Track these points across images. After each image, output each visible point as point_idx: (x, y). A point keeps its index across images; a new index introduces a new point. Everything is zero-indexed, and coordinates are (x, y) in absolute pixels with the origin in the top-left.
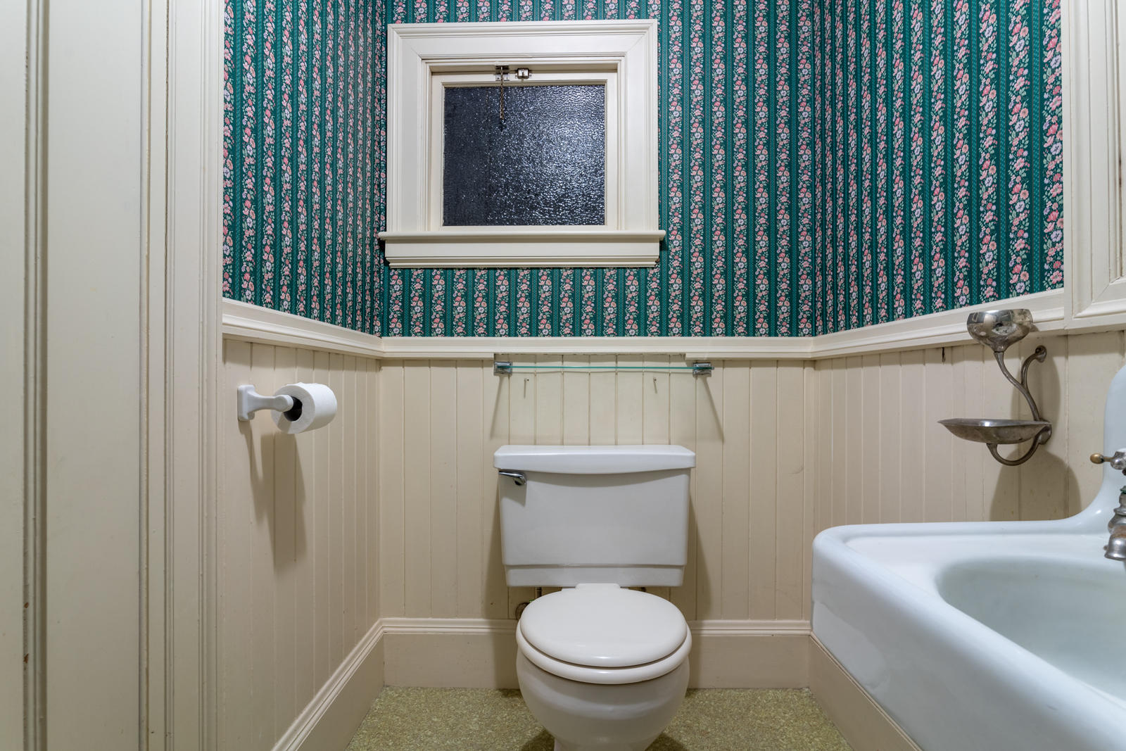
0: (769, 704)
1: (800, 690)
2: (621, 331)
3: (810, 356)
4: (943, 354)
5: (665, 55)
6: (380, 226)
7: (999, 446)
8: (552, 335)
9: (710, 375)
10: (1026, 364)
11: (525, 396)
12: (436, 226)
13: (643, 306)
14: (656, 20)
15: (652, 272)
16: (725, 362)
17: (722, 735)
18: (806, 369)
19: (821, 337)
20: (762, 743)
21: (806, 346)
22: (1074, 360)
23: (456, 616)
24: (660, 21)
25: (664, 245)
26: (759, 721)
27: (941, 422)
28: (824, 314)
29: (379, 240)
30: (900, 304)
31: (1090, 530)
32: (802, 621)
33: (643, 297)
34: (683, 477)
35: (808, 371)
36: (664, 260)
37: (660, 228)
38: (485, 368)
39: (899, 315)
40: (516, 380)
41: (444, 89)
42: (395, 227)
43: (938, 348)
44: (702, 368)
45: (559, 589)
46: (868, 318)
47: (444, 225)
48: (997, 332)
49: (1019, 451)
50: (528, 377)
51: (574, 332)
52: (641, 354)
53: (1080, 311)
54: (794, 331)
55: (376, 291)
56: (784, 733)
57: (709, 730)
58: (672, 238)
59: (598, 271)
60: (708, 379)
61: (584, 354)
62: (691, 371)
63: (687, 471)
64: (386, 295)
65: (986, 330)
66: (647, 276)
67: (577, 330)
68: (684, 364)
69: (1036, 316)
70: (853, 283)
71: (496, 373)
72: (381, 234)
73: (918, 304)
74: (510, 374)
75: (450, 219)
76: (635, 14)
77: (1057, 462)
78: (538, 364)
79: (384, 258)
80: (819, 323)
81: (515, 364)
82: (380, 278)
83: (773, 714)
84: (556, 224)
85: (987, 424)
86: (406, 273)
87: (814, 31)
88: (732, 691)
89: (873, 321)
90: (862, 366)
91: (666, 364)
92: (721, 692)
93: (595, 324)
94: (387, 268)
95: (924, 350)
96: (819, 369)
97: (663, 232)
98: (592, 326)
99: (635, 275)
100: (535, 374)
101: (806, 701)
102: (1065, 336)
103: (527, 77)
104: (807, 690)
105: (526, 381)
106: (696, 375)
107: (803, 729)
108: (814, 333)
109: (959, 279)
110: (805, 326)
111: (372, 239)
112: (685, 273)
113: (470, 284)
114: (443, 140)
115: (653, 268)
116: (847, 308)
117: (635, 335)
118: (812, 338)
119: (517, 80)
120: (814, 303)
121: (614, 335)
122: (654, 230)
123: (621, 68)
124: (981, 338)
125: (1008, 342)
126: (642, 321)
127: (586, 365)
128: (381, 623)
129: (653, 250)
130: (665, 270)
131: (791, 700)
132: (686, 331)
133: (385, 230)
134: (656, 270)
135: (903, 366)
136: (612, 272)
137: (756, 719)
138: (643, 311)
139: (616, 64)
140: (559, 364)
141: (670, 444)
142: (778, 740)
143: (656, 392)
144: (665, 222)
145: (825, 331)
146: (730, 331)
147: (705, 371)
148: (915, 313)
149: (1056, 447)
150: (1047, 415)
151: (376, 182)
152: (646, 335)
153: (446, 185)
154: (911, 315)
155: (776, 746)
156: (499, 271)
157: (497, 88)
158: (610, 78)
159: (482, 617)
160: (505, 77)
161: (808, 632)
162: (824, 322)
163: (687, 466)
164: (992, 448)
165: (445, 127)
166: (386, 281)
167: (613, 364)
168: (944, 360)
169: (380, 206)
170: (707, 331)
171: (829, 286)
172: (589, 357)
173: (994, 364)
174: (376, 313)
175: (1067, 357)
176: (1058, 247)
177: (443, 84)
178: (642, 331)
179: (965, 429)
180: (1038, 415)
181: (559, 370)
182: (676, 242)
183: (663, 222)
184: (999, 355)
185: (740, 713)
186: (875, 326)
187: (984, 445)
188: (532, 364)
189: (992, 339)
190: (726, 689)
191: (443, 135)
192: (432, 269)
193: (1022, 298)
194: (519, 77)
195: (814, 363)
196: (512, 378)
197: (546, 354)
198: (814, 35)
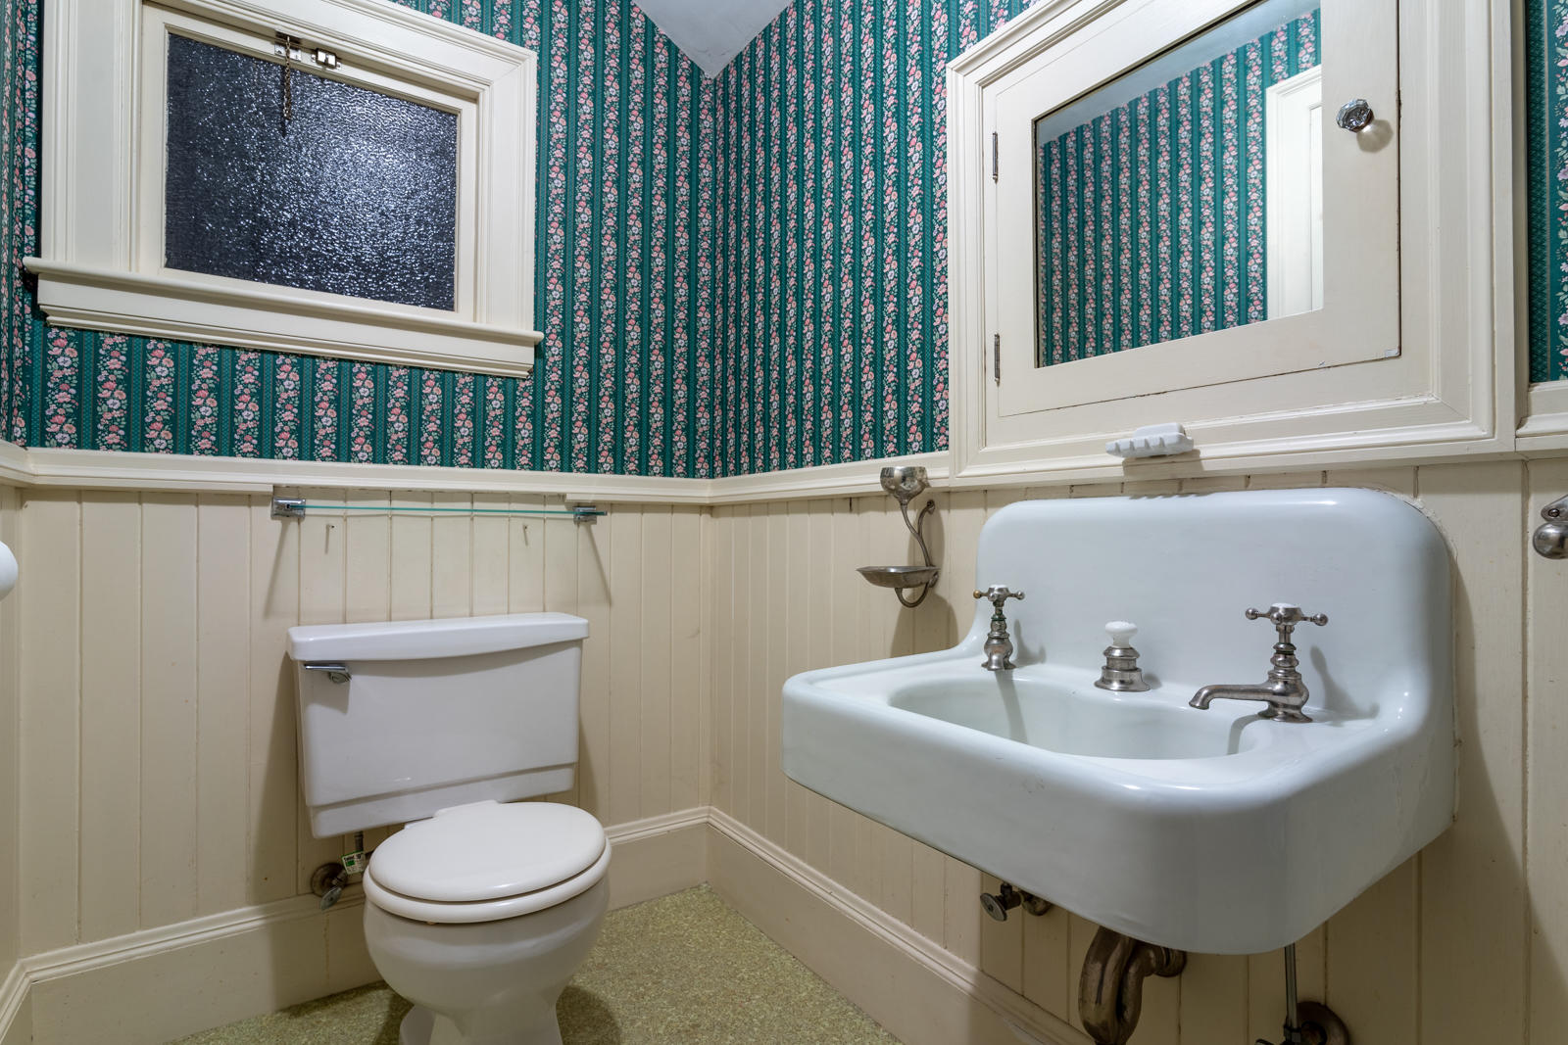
0: (668, 913)
1: (698, 887)
2: (478, 461)
3: (707, 502)
4: (850, 504)
5: (545, 102)
6: (23, 245)
7: (904, 590)
8: (374, 461)
9: (595, 522)
10: (921, 515)
11: (326, 551)
12: (150, 265)
13: (509, 429)
14: (536, 53)
15: (522, 385)
16: (615, 507)
17: (623, 960)
18: (703, 516)
19: (720, 480)
20: (669, 955)
21: (703, 490)
22: (955, 513)
23: (195, 915)
24: (540, 55)
25: (540, 350)
26: (661, 933)
27: (858, 570)
28: (724, 454)
29: (22, 269)
30: (808, 450)
31: (972, 654)
32: (700, 808)
33: (510, 416)
34: (573, 652)
35: (705, 518)
36: (540, 371)
37: (535, 329)
38: (253, 508)
39: (808, 463)
40: (313, 526)
41: (167, 36)
42: (57, 253)
43: (846, 498)
44: (587, 513)
45: (400, 827)
46: (775, 462)
47: (167, 266)
48: (904, 487)
49: (913, 595)
50: (332, 521)
51: (409, 459)
52: (507, 493)
53: (960, 472)
54: (691, 472)
55: (18, 363)
56: (690, 936)
57: (607, 961)
58: (550, 343)
59: (446, 377)
60: (593, 527)
61: (424, 491)
62: (572, 516)
63: (577, 643)
64: (38, 372)
65: (896, 484)
66: (515, 389)
67: (414, 456)
68: (563, 508)
69: (930, 473)
70: (759, 423)
71: (275, 516)
72: (29, 261)
73: (827, 453)
74: (300, 519)
75: (178, 257)
76: (506, 35)
77: (941, 602)
78: (350, 504)
79: (35, 305)
80: (718, 464)
81: (309, 502)
82: (23, 340)
83: (674, 921)
84: (378, 299)
85: (893, 570)
86: (86, 339)
87: (715, 130)
88: (625, 911)
89: (780, 466)
90: (768, 514)
91: (540, 508)
92: (611, 916)
93: (441, 449)
94: (39, 324)
95: (832, 500)
96: (718, 516)
97: (540, 335)
98: (436, 452)
99: (499, 387)
100: (345, 518)
101: (706, 897)
102: (948, 492)
103: (332, 67)
104: (705, 885)
105: (329, 527)
106: (578, 522)
107: (709, 926)
108: (711, 475)
109: (865, 432)
110: (702, 466)
111: (11, 266)
112: (566, 390)
113: (227, 371)
114: (166, 121)
115: (524, 380)
116: (751, 449)
117: (499, 467)
118: (710, 481)
119: (315, 65)
120: (712, 440)
121: (469, 466)
122: (527, 329)
123: (484, 98)
124: (891, 491)
125: (910, 496)
126: (509, 449)
127: (427, 505)
128: (23, 968)
129: (527, 356)
130: (539, 384)
131: (691, 901)
132: (566, 466)
133: (38, 253)
134: (528, 383)
135: (812, 516)
136: (468, 379)
137: (658, 931)
138: (510, 436)
139: (478, 94)
140: (385, 503)
141: (544, 611)
142: (684, 946)
143: (527, 543)
144: (541, 320)
145: (725, 474)
146: (619, 468)
147: (589, 518)
148: (823, 462)
149: (941, 590)
150: (935, 562)
151: (17, 162)
152: (514, 467)
153: (172, 200)
154: (820, 464)
155: (684, 952)
156: (282, 357)
157: (276, 65)
158: (466, 109)
159: (249, 904)
160: (293, 55)
161: (705, 819)
162: (724, 462)
163: (579, 637)
164: (899, 592)
165: (169, 101)
166: (38, 347)
167: (467, 505)
168: (851, 510)
169: (23, 208)
170: (592, 467)
171: (730, 424)
172: (432, 495)
173: (899, 514)
174: (16, 402)
175: (986, 510)
176: (944, 414)
177: (167, 26)
178: (509, 462)
179: (877, 576)
180: (929, 563)
181: (386, 512)
182: (555, 349)
183: (540, 323)
184: (903, 507)
185: (638, 932)
186: (782, 472)
187: (892, 590)
188: (340, 503)
189: (899, 493)
190: (617, 910)
191: (166, 113)
192: (148, 338)
193: (917, 456)
194: (318, 62)
195: (710, 509)
196: (305, 523)
197: (363, 489)
198: (716, 135)
